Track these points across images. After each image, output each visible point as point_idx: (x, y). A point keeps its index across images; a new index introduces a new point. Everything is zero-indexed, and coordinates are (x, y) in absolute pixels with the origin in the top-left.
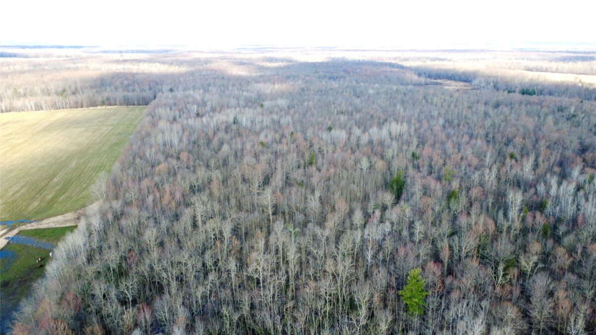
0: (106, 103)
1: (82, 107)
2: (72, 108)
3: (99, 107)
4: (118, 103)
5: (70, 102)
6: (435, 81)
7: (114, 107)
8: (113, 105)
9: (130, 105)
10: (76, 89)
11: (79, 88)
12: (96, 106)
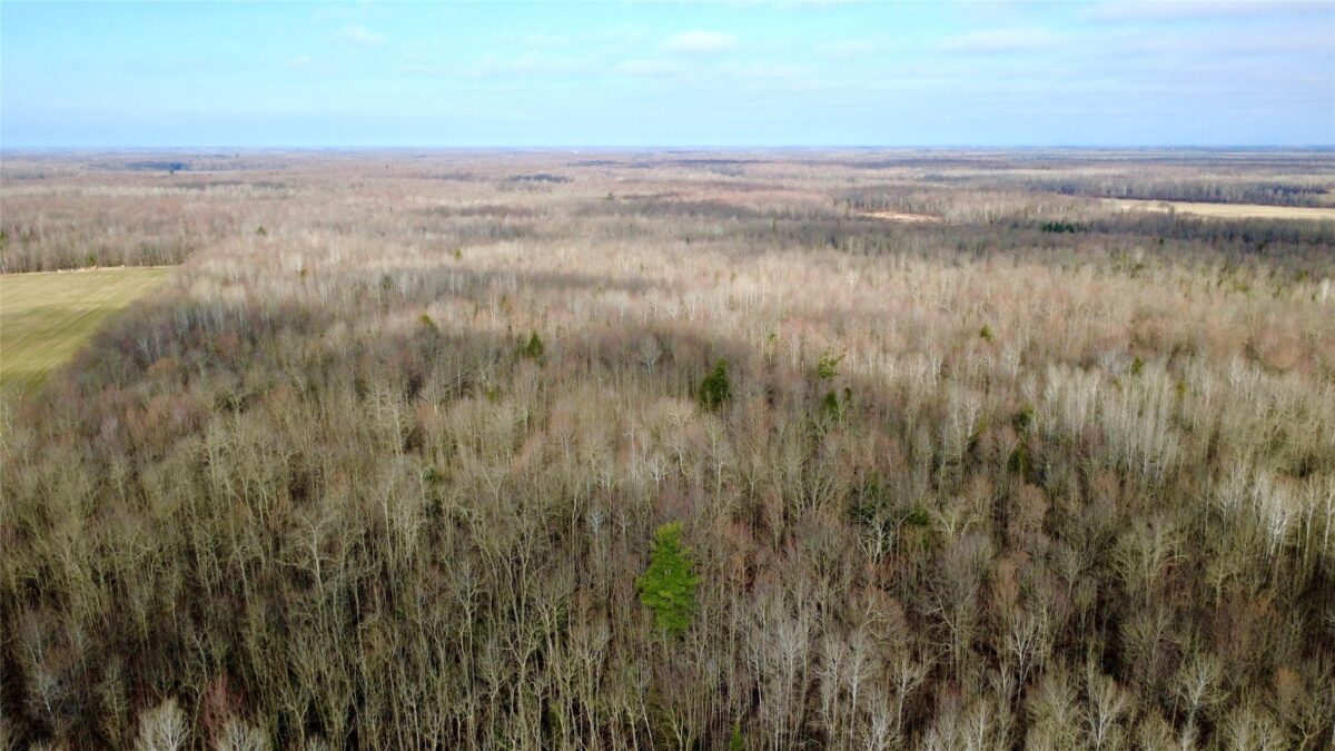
0: (99, 259)
1: (39, 269)
2: (13, 272)
3: (82, 270)
4: (126, 260)
5: (9, 260)
6: (868, 215)
7: (117, 268)
8: (115, 265)
9: (157, 264)
10: (32, 233)
11: (41, 231)
12: (75, 267)
